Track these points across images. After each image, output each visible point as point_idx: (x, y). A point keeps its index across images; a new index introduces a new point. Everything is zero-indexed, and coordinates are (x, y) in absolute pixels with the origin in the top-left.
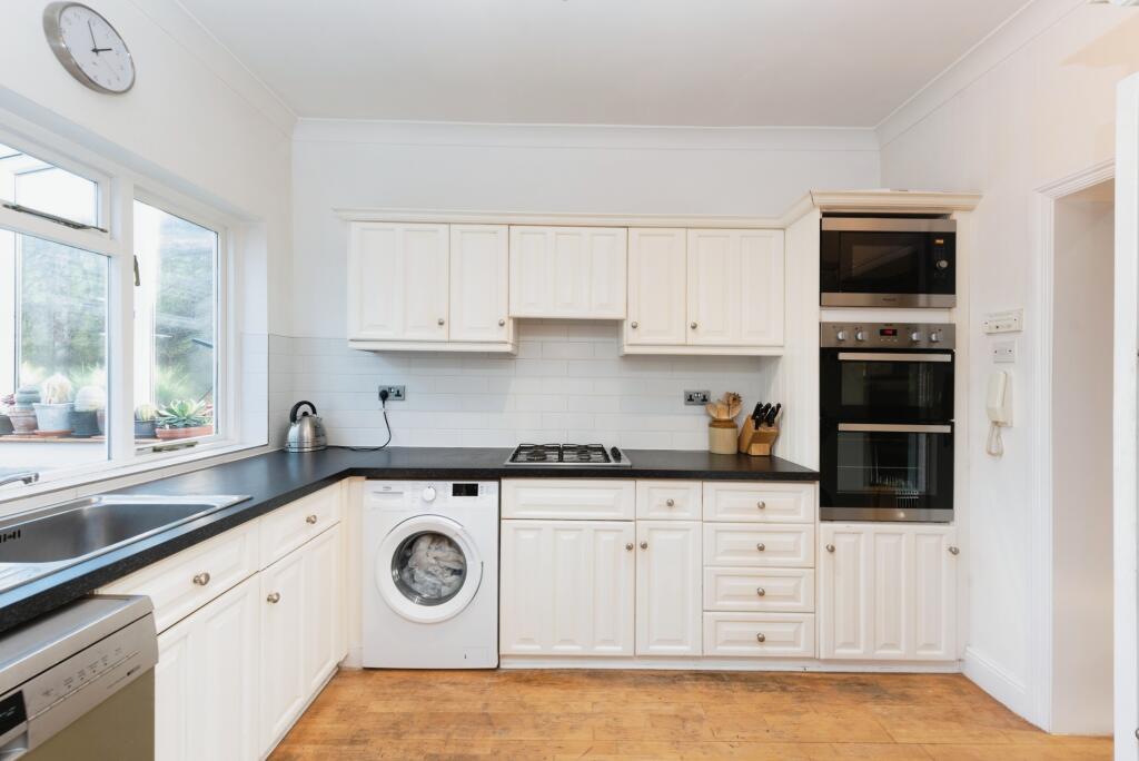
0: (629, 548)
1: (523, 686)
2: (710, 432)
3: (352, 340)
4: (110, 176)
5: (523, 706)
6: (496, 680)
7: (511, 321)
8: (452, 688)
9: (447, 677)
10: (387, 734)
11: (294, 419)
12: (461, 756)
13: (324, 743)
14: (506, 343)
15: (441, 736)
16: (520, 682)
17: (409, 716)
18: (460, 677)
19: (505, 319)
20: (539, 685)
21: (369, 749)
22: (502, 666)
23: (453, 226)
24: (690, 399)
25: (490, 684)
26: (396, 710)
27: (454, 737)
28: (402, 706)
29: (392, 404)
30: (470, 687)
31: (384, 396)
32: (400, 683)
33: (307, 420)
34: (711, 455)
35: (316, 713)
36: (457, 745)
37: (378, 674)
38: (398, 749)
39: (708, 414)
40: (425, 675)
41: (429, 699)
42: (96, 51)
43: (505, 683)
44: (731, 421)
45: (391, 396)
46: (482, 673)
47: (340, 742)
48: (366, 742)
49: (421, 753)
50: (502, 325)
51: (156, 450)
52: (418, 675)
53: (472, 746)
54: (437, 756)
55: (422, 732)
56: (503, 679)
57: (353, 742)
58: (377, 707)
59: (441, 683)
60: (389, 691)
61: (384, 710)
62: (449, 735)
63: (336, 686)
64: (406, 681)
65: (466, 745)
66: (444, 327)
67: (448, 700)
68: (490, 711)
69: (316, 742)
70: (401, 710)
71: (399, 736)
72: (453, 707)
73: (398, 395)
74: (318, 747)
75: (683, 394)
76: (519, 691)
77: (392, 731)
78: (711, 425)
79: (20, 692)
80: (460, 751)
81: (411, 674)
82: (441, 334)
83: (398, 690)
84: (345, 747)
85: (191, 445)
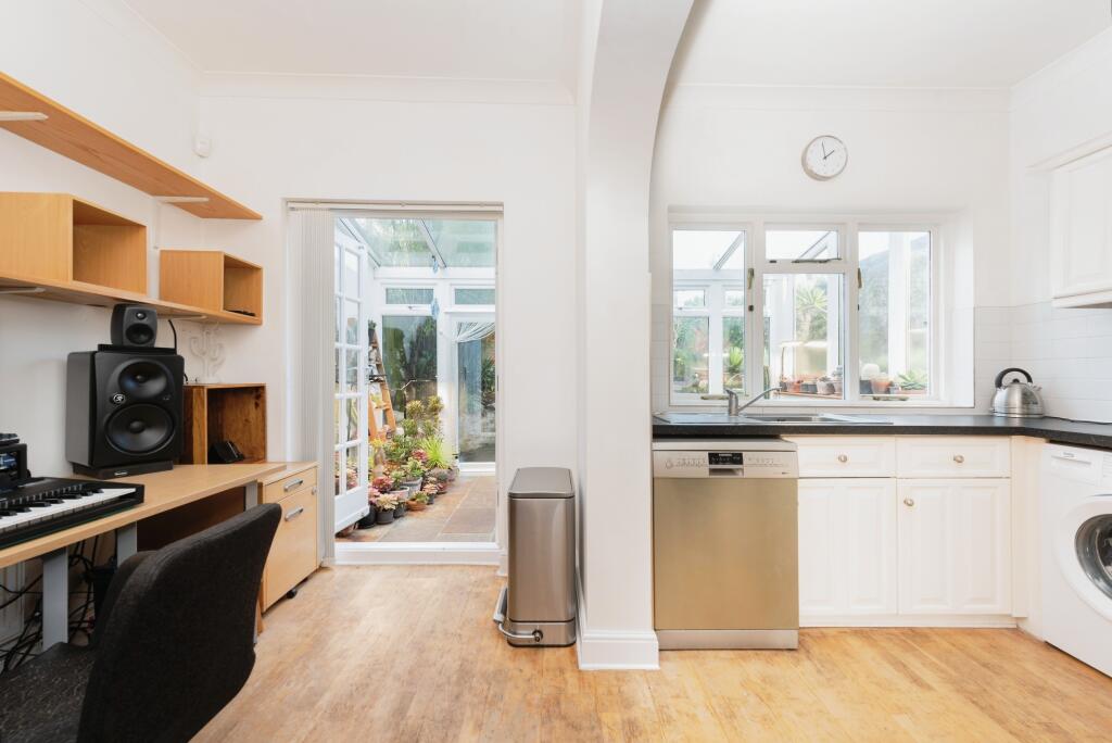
3: (1055, 297)
4: (844, 224)
11: (999, 384)
26: (1051, 682)
33: (1017, 386)
42: (826, 158)
52: (1109, 683)
63: (1004, 634)
69: (953, 645)
79: (742, 453)
81: (1102, 677)
85: (904, 400)
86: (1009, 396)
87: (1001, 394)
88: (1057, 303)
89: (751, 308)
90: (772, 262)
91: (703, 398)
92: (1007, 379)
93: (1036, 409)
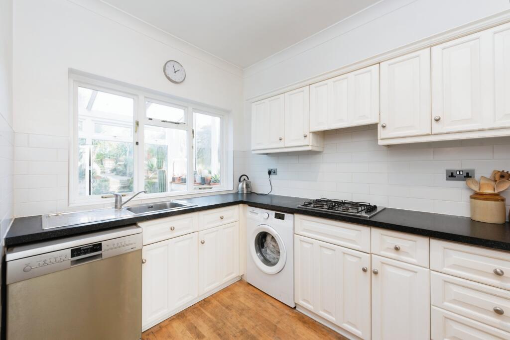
0: (364, 270)
1: (301, 323)
2: (471, 202)
3: (253, 150)
4: (187, 107)
5: (294, 332)
6: (290, 313)
7: (311, 134)
8: (271, 307)
9: (272, 301)
10: (238, 311)
11: (240, 181)
12: (255, 337)
13: (220, 303)
14: (308, 146)
15: (253, 324)
16: (300, 320)
17: (249, 309)
18: (278, 304)
19: (307, 134)
20: (309, 327)
21: (230, 313)
22: (297, 309)
23: (285, 94)
24: (451, 176)
25: (287, 314)
26: (247, 304)
27: (258, 328)
28: (250, 304)
29: (272, 176)
30: (278, 310)
31: (270, 173)
32: (255, 294)
33: (245, 181)
34: (472, 222)
35: (225, 291)
36: (256, 331)
37: (251, 287)
38: (237, 319)
39: (470, 189)
40: (265, 296)
41: (260, 306)
42: (175, 72)
43: (293, 317)
44: (497, 195)
45: (272, 173)
46: (287, 308)
47: (224, 305)
48: (230, 310)
49: (243, 326)
50: (305, 136)
51: (200, 189)
52: (262, 294)
53: (261, 336)
54: (247, 331)
55: (249, 318)
56: (294, 315)
57: (227, 308)
58: (242, 299)
59: (269, 302)
60: (250, 295)
61: (243, 301)
62: (256, 325)
63: (236, 285)
64: (257, 295)
65: (259, 334)
66: (282, 141)
67: (266, 311)
68: (279, 326)
69: (218, 301)
70: (249, 306)
71: (241, 314)
72: (266, 315)
73: (274, 173)
74: (218, 303)
75: (445, 172)
76: (297, 324)
77: (240, 311)
78: (471, 197)
79: (101, 243)
80: (256, 335)
81: (260, 292)
82: (281, 144)
83: (253, 297)
84: (224, 308)
85: (211, 188)
86: (243, 184)
87: (241, 184)
88: (254, 152)
89: (137, 143)
90: (150, 119)
91: (102, 197)
92: (242, 179)
93: (249, 190)
